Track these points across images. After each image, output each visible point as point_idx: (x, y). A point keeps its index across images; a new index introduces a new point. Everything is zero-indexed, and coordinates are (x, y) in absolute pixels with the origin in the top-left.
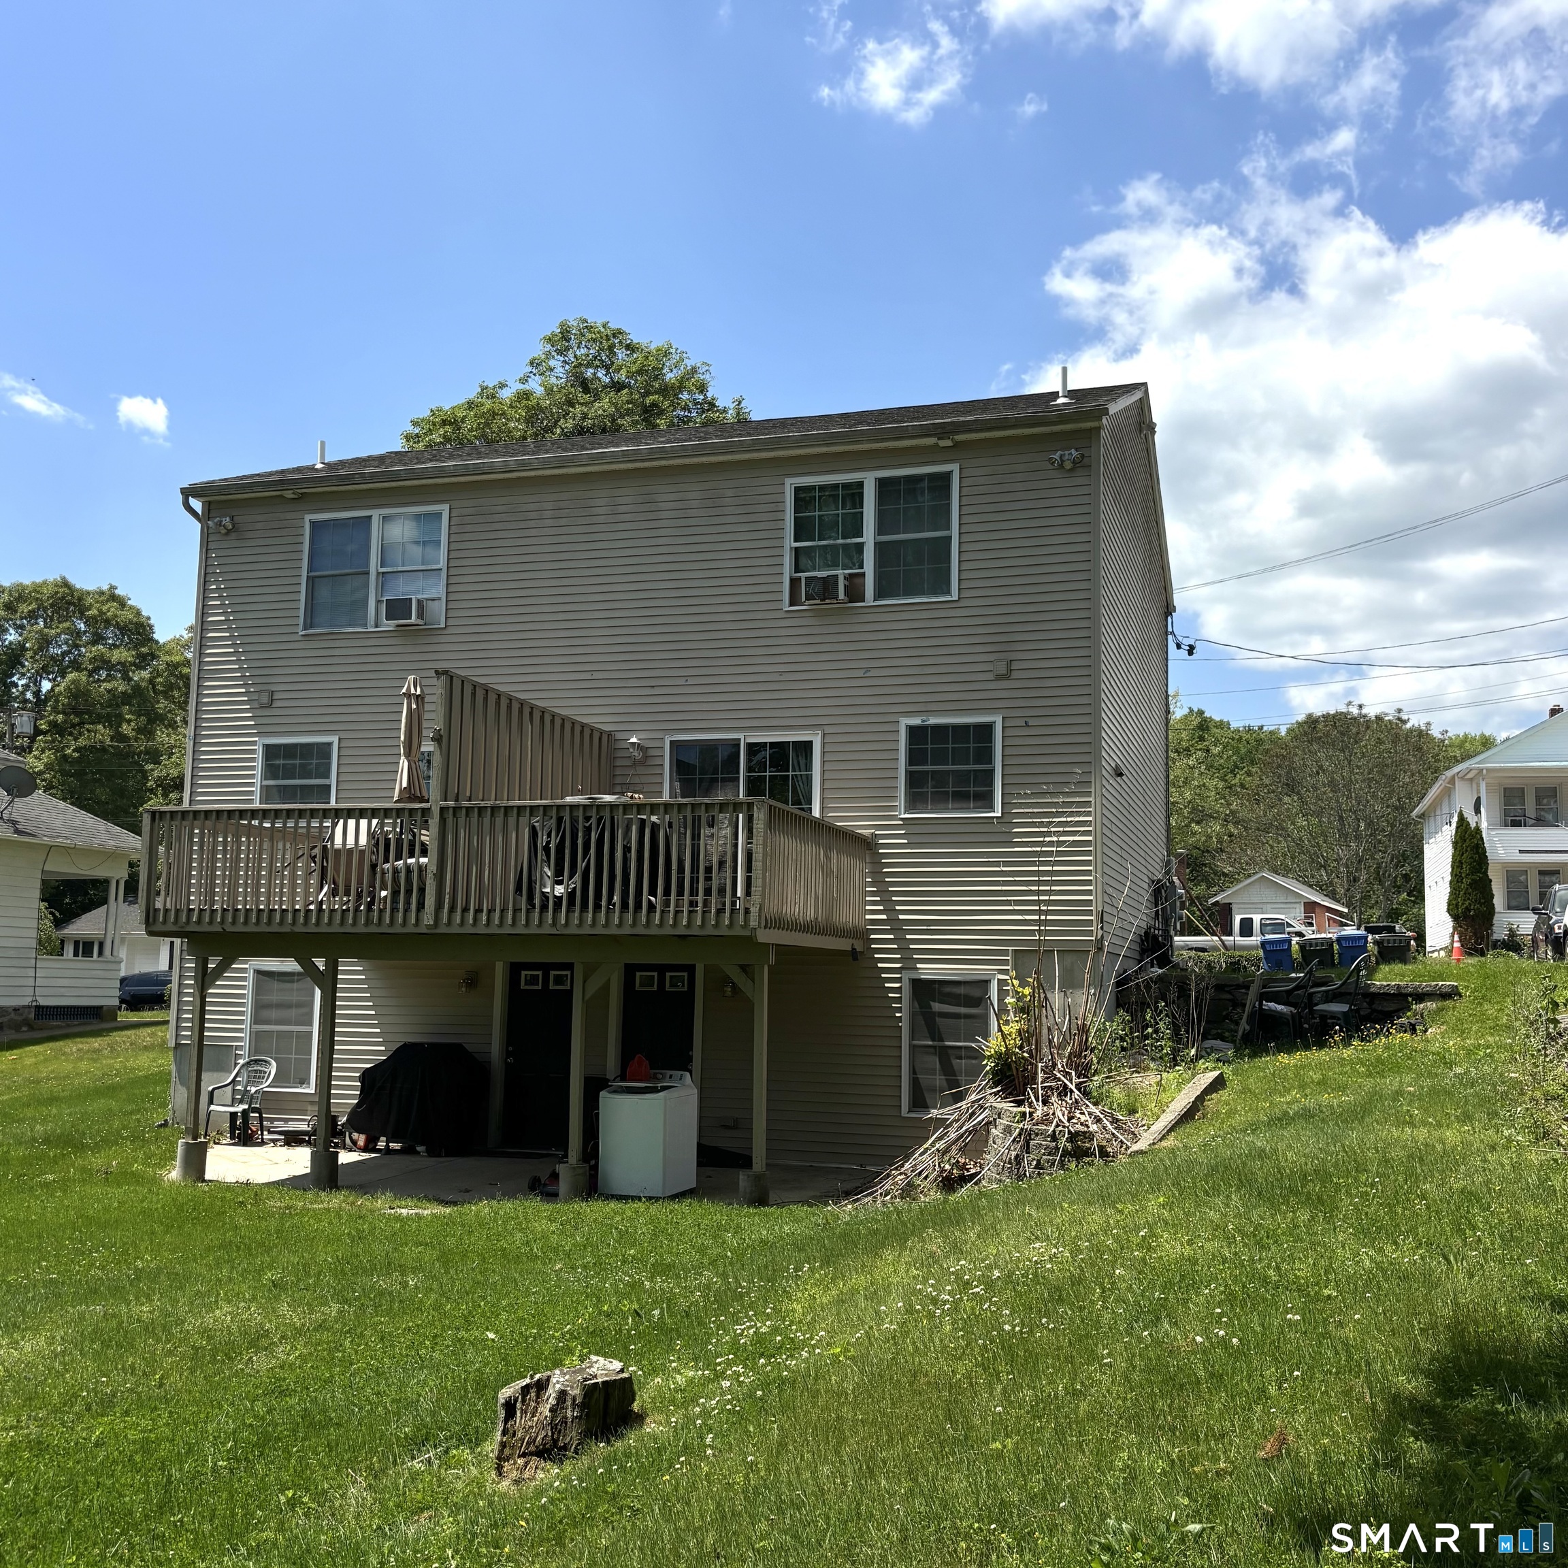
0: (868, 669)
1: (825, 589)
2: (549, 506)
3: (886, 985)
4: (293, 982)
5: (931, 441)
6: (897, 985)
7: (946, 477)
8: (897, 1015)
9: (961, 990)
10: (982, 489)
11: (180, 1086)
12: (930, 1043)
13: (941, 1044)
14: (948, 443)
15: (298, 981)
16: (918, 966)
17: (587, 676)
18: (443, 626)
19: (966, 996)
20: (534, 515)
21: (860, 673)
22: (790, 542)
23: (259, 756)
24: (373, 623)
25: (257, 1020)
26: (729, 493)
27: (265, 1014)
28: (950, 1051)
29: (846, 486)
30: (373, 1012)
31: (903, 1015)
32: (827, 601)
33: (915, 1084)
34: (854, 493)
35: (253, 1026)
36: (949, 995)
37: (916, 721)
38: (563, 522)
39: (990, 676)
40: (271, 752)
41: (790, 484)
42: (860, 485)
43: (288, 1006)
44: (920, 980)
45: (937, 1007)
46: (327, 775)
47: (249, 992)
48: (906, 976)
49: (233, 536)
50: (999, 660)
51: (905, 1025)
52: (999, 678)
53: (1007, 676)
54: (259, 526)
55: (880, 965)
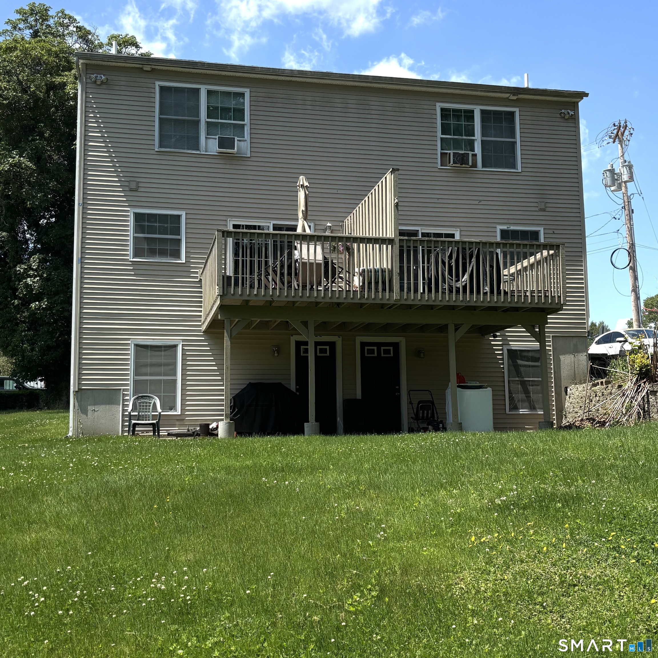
0: (480, 201)
1: (462, 160)
2: (309, 98)
3: (496, 352)
4: (161, 351)
5: (506, 95)
6: (501, 352)
7: (512, 114)
8: (502, 366)
9: (530, 354)
10: (529, 122)
11: (81, 415)
12: (518, 379)
13: (522, 379)
14: (515, 98)
15: (164, 351)
16: (510, 343)
17: (335, 191)
18: (249, 156)
19: (532, 357)
20: (300, 102)
21: (477, 202)
22: (439, 135)
23: (132, 218)
24: (204, 149)
25: (136, 373)
26: (407, 106)
27: (143, 370)
28: (527, 383)
29: (466, 111)
30: (216, 368)
31: (505, 366)
32: (464, 166)
33: (511, 398)
34: (469, 115)
35: (135, 377)
36: (524, 356)
37: (505, 227)
38: (317, 108)
39: (537, 209)
40: (138, 217)
41: (439, 106)
42: (472, 112)
43: (160, 365)
44: (512, 350)
45: (520, 362)
46: (178, 233)
47: (132, 357)
48: (505, 348)
49: (104, 87)
50: (541, 202)
51: (506, 371)
52: (541, 210)
53: (544, 210)
54: (123, 83)
55: (492, 343)
